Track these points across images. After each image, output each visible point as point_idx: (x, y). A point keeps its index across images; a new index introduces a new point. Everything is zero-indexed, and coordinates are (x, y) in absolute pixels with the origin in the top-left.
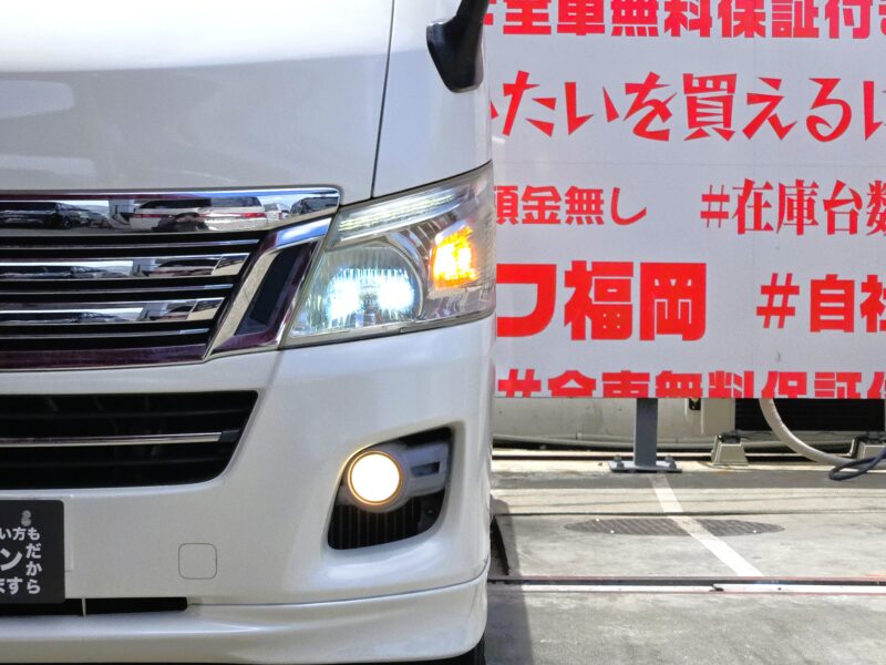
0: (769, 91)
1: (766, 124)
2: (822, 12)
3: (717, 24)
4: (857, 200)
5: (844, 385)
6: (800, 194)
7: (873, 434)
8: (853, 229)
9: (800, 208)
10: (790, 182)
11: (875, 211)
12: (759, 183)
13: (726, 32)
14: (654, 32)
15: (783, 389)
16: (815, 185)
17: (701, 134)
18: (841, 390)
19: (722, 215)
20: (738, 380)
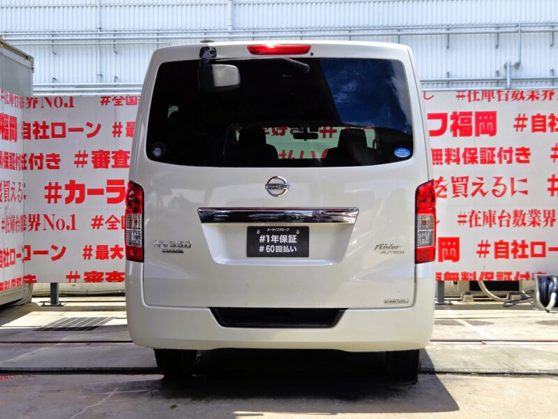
0: (479, 181)
1: (479, 193)
2: (496, 155)
3: (462, 160)
4: (509, 216)
5: (506, 276)
6: (490, 215)
7: (515, 292)
8: (508, 225)
9: (490, 219)
10: (487, 210)
11: (515, 220)
12: (476, 211)
13: (465, 163)
14: (441, 163)
15: (486, 277)
16: (495, 212)
17: (457, 196)
18: (505, 278)
19: (465, 222)
20: (471, 275)
